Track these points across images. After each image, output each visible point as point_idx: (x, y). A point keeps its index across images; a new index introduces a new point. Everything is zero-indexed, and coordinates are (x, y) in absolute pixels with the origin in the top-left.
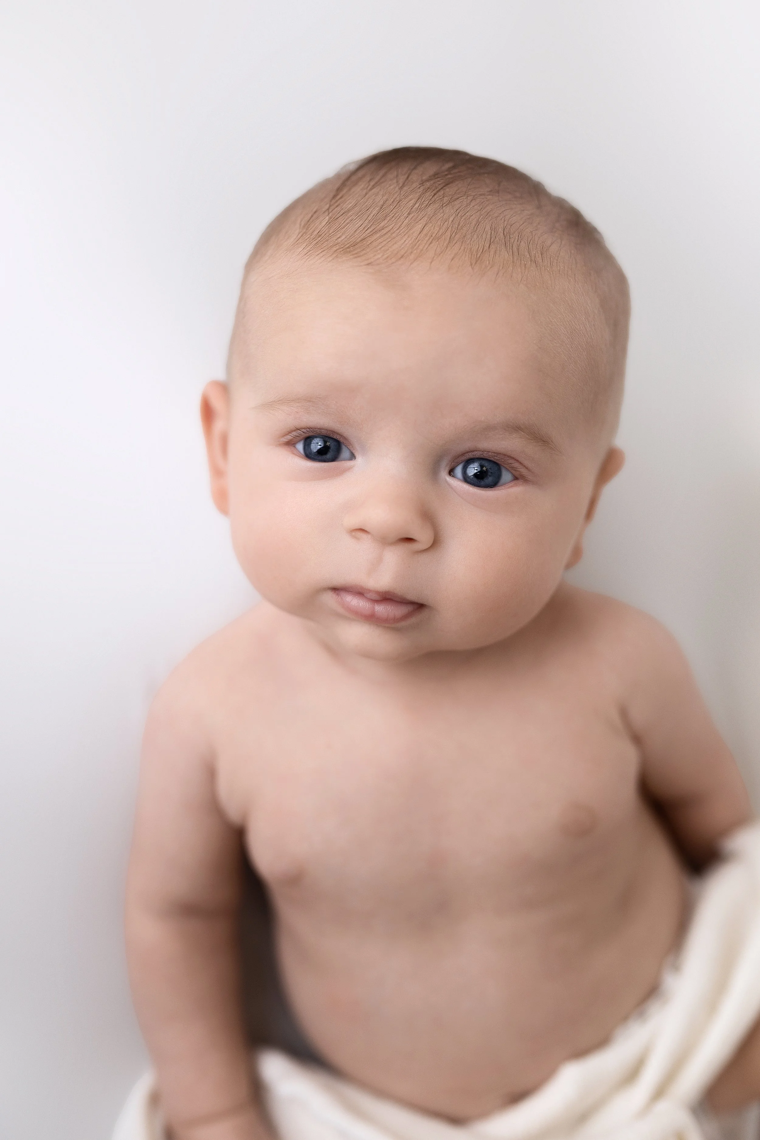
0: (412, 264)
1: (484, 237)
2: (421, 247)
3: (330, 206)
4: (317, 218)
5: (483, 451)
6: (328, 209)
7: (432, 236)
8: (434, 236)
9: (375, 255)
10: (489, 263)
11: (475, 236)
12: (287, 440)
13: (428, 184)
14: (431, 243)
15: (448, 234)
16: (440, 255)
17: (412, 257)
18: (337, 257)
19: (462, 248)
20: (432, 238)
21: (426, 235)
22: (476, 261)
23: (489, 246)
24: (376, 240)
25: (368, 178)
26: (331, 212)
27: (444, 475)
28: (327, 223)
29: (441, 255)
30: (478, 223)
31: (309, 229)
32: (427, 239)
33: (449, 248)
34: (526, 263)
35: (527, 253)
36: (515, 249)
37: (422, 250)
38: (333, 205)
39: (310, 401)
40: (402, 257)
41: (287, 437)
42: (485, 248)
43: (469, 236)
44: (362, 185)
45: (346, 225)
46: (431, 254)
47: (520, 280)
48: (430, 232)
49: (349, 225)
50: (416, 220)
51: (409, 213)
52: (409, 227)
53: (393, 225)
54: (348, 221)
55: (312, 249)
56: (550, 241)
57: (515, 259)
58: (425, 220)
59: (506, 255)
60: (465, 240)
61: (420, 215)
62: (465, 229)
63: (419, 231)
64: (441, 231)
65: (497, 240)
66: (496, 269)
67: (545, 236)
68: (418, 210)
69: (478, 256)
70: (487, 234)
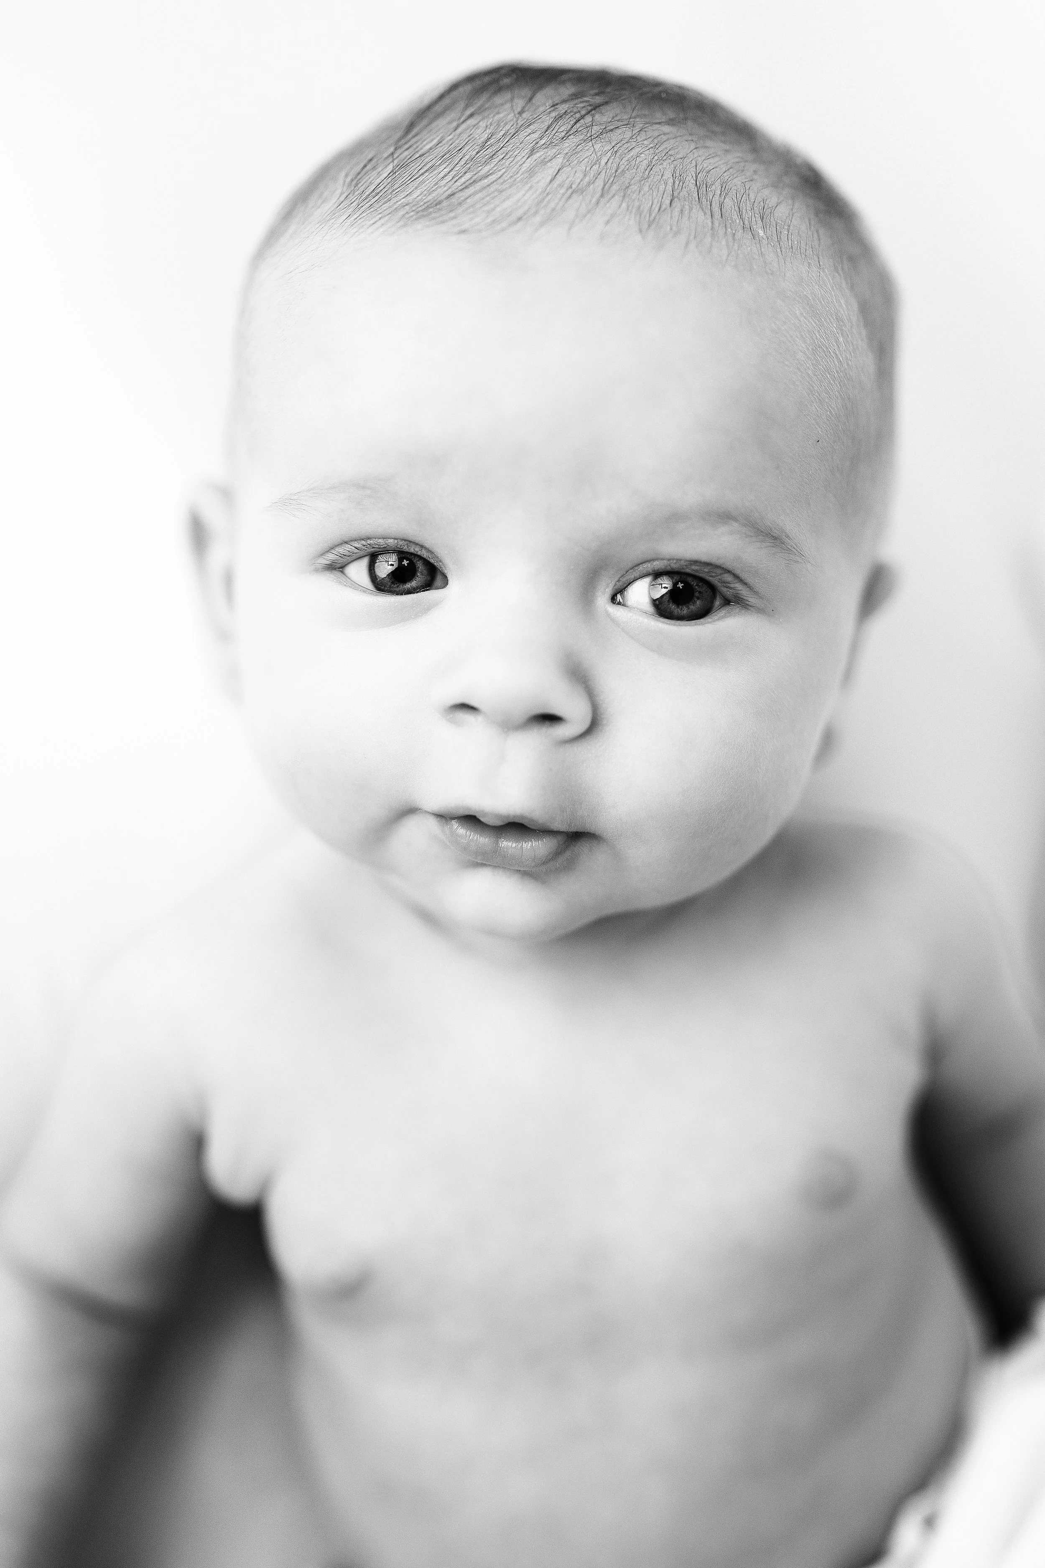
0: (536, 230)
1: (662, 187)
2: (552, 205)
3: (396, 149)
4: (374, 168)
5: (669, 560)
6: (392, 154)
7: (571, 187)
8: (574, 186)
9: (472, 219)
10: (671, 229)
11: (646, 188)
12: (325, 563)
13: (563, 108)
14: (570, 197)
15: (599, 183)
16: (585, 216)
17: (538, 219)
18: (405, 225)
19: (624, 205)
20: (570, 191)
21: (561, 186)
22: (649, 226)
23: (671, 202)
24: (474, 194)
25: (462, 105)
26: (397, 157)
27: (602, 600)
28: (389, 174)
29: (588, 216)
30: (650, 166)
31: (359, 186)
32: (562, 191)
33: (601, 205)
34: (734, 232)
35: (735, 217)
36: (716, 209)
37: (553, 210)
38: (400, 147)
39: (364, 487)
40: (520, 219)
41: (329, 556)
42: (664, 207)
43: (635, 187)
44: (452, 115)
45: (422, 174)
46: (570, 214)
47: (724, 258)
48: (568, 181)
49: (427, 174)
50: (544, 162)
51: (532, 152)
52: (531, 172)
53: (504, 170)
54: (425, 168)
55: (363, 215)
56: (773, 201)
57: (716, 224)
58: (559, 160)
59: (700, 216)
60: (629, 193)
61: (551, 152)
62: (628, 175)
63: (550, 178)
64: (587, 179)
65: (684, 193)
66: (683, 238)
67: (766, 192)
68: (547, 146)
69: (652, 218)
70: (666, 184)
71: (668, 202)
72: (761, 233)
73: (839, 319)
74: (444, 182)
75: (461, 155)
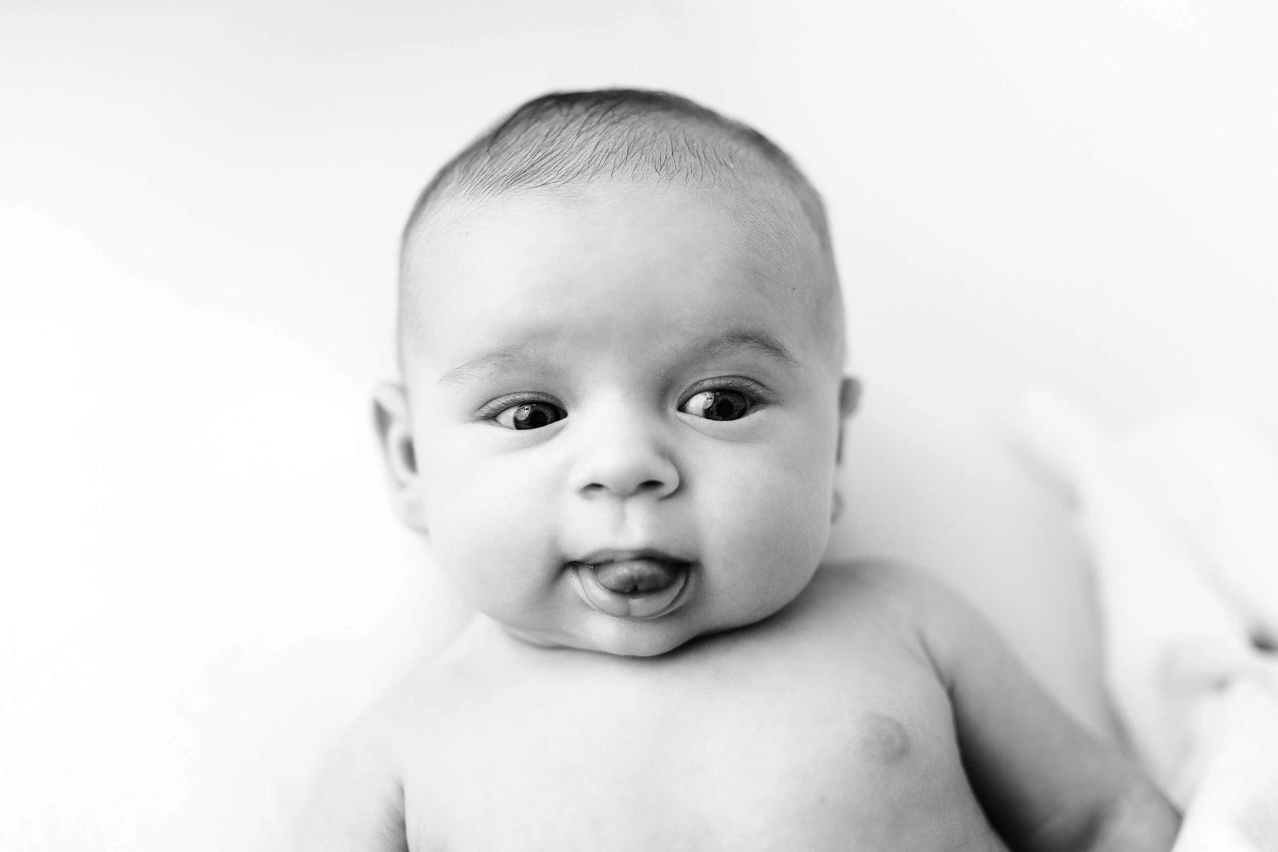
1: (665, 146)
4: (478, 160)
5: (712, 379)
6: (488, 150)
7: (607, 151)
8: (609, 151)
10: (676, 168)
11: (655, 147)
12: (482, 415)
14: (608, 157)
15: (625, 147)
16: (620, 166)
17: (590, 171)
19: (643, 158)
20: (607, 154)
21: (600, 152)
22: (661, 168)
27: (672, 410)
29: (622, 166)
30: (655, 135)
31: (470, 171)
32: (602, 154)
33: (628, 159)
34: (715, 166)
35: (714, 158)
36: (701, 154)
37: (599, 164)
38: (493, 146)
39: (504, 355)
40: (578, 173)
42: (668, 156)
43: (648, 147)
45: (511, 157)
46: (610, 166)
47: (712, 181)
48: (605, 148)
49: (513, 158)
50: (587, 140)
51: (579, 135)
52: (581, 147)
53: (563, 148)
54: (512, 154)
55: (477, 187)
56: (735, 147)
57: (703, 162)
58: (596, 139)
59: (692, 160)
60: (644, 151)
61: (591, 134)
62: (642, 141)
63: (593, 148)
64: (617, 146)
65: (679, 148)
66: (684, 173)
67: (730, 143)
68: (588, 130)
69: (662, 163)
70: (667, 143)
71: (671, 154)
72: (732, 166)
73: (790, 213)
74: (526, 159)
75: (533, 143)
